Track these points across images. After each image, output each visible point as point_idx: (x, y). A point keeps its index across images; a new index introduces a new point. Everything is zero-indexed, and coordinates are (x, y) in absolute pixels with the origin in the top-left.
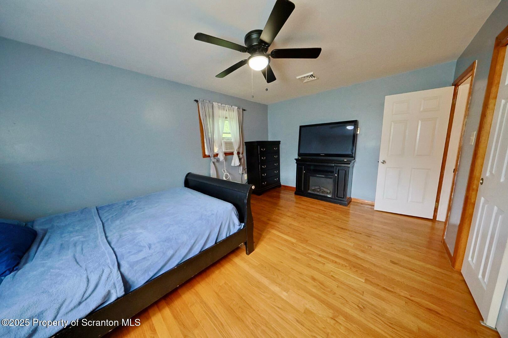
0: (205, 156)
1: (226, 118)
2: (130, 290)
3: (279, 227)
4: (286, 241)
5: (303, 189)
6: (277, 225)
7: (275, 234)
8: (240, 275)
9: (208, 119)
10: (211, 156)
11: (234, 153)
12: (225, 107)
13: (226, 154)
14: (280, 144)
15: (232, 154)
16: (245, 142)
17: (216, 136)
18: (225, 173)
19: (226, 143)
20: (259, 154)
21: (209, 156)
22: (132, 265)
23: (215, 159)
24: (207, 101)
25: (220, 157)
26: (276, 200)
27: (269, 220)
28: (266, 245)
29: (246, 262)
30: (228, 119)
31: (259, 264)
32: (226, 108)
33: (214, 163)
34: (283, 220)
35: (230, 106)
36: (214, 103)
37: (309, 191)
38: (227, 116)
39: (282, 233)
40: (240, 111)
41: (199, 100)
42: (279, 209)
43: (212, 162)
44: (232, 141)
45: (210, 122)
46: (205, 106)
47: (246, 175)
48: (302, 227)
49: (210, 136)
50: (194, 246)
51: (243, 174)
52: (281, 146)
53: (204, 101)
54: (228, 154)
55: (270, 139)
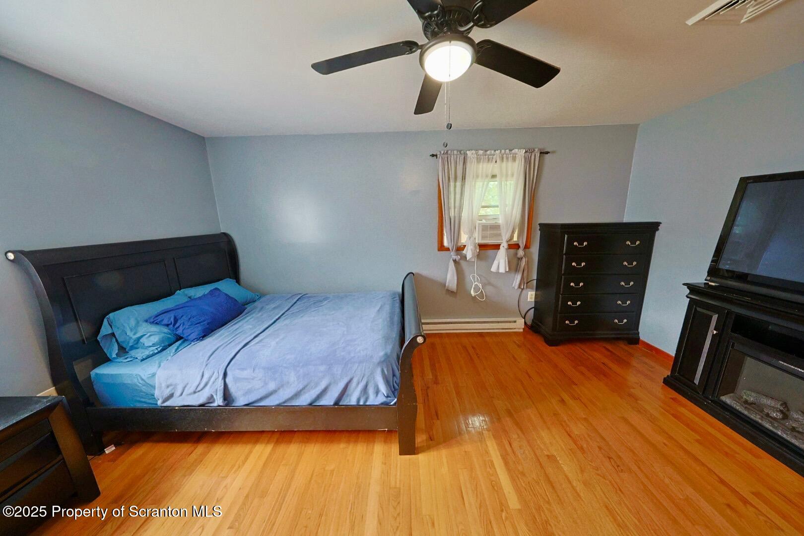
0: (441, 248)
1: (494, 176)
2: (232, 404)
3: (515, 445)
4: (495, 487)
5: (697, 381)
6: (515, 436)
7: (487, 453)
8: (358, 478)
9: (452, 184)
10: (451, 249)
11: (501, 247)
12: (494, 155)
13: (482, 247)
14: (658, 230)
15: (497, 247)
16: (540, 224)
17: (465, 215)
18: (475, 282)
19: (485, 228)
20: (565, 254)
21: (448, 249)
22: (236, 380)
23: (457, 255)
24: (455, 152)
25: (467, 252)
26: (582, 373)
27: (509, 413)
28: (445, 460)
29: (385, 464)
30: (498, 179)
31: (398, 486)
32: (495, 157)
33: (455, 261)
34: (544, 434)
35: (507, 151)
36: (468, 152)
37: (727, 399)
38: (496, 172)
39: (506, 463)
40: (533, 157)
41: (438, 153)
42: (563, 401)
43: (451, 259)
44: (501, 221)
45: (455, 187)
46: (449, 161)
47: (534, 293)
48: (579, 487)
49: (452, 214)
50: (302, 392)
51: (524, 291)
52: (660, 237)
53: (449, 152)
54: (486, 249)
55: (629, 217)
